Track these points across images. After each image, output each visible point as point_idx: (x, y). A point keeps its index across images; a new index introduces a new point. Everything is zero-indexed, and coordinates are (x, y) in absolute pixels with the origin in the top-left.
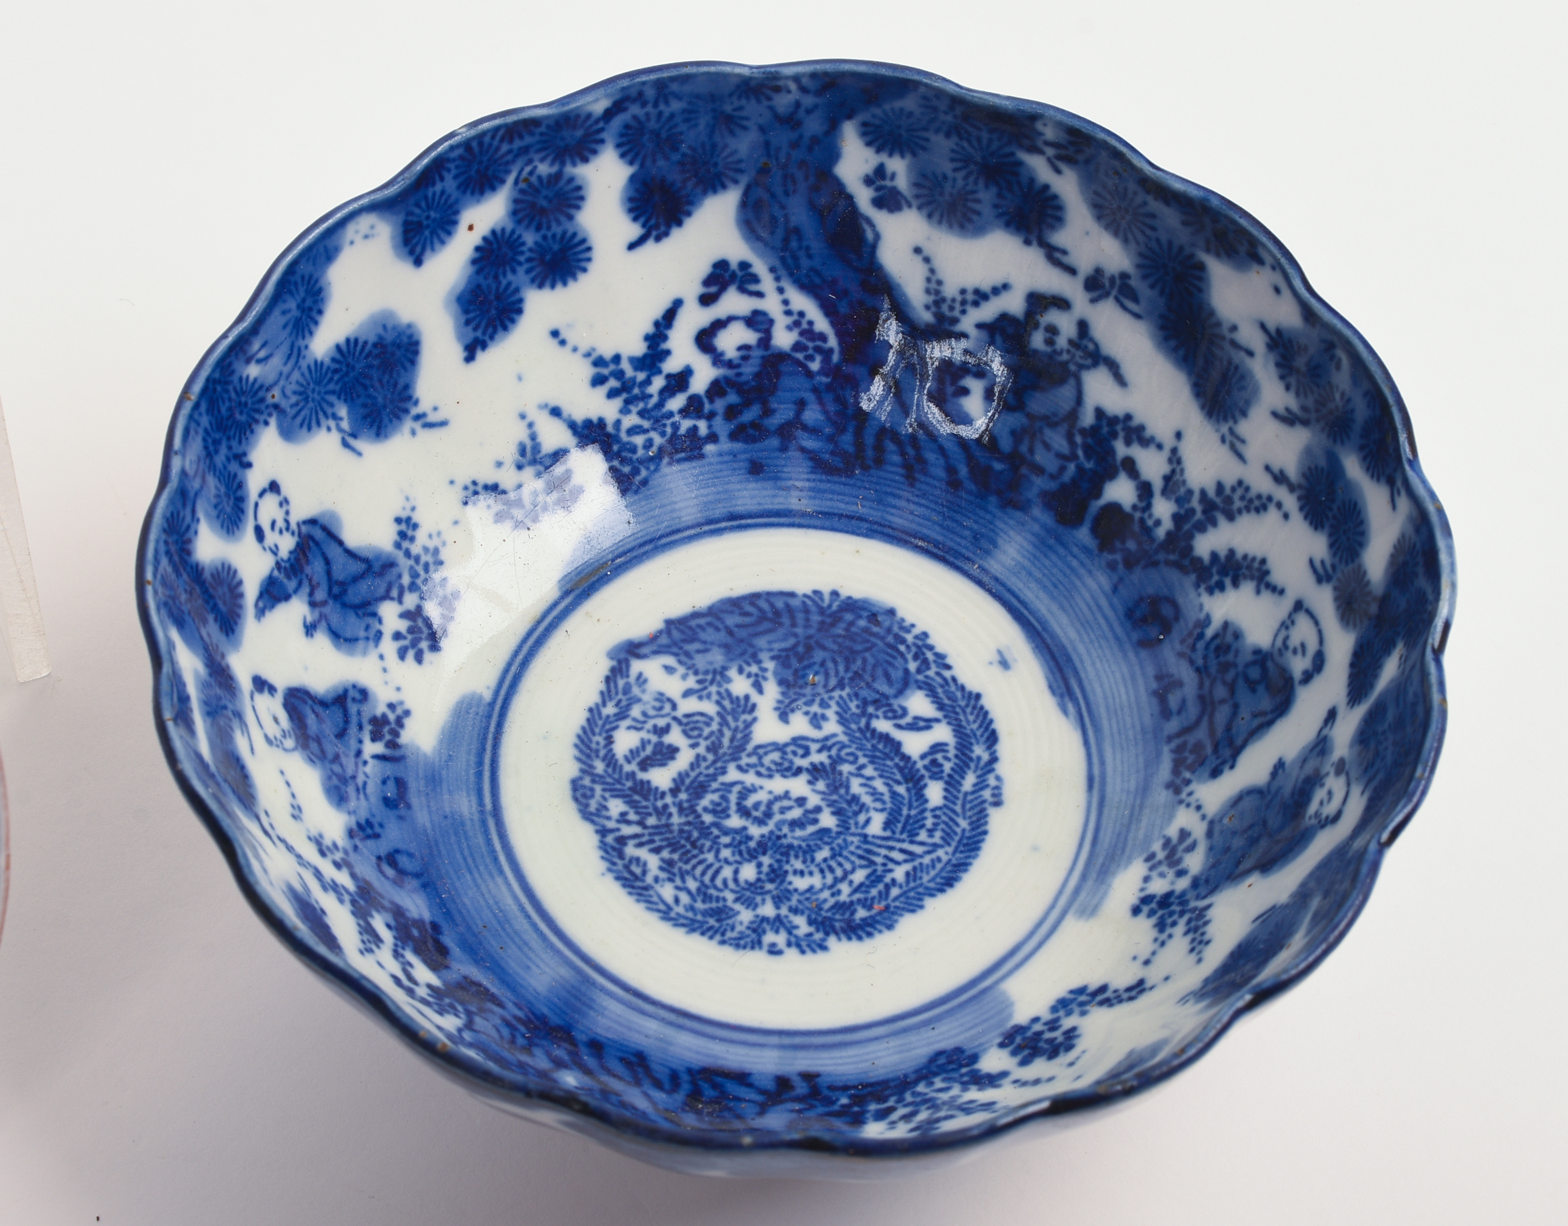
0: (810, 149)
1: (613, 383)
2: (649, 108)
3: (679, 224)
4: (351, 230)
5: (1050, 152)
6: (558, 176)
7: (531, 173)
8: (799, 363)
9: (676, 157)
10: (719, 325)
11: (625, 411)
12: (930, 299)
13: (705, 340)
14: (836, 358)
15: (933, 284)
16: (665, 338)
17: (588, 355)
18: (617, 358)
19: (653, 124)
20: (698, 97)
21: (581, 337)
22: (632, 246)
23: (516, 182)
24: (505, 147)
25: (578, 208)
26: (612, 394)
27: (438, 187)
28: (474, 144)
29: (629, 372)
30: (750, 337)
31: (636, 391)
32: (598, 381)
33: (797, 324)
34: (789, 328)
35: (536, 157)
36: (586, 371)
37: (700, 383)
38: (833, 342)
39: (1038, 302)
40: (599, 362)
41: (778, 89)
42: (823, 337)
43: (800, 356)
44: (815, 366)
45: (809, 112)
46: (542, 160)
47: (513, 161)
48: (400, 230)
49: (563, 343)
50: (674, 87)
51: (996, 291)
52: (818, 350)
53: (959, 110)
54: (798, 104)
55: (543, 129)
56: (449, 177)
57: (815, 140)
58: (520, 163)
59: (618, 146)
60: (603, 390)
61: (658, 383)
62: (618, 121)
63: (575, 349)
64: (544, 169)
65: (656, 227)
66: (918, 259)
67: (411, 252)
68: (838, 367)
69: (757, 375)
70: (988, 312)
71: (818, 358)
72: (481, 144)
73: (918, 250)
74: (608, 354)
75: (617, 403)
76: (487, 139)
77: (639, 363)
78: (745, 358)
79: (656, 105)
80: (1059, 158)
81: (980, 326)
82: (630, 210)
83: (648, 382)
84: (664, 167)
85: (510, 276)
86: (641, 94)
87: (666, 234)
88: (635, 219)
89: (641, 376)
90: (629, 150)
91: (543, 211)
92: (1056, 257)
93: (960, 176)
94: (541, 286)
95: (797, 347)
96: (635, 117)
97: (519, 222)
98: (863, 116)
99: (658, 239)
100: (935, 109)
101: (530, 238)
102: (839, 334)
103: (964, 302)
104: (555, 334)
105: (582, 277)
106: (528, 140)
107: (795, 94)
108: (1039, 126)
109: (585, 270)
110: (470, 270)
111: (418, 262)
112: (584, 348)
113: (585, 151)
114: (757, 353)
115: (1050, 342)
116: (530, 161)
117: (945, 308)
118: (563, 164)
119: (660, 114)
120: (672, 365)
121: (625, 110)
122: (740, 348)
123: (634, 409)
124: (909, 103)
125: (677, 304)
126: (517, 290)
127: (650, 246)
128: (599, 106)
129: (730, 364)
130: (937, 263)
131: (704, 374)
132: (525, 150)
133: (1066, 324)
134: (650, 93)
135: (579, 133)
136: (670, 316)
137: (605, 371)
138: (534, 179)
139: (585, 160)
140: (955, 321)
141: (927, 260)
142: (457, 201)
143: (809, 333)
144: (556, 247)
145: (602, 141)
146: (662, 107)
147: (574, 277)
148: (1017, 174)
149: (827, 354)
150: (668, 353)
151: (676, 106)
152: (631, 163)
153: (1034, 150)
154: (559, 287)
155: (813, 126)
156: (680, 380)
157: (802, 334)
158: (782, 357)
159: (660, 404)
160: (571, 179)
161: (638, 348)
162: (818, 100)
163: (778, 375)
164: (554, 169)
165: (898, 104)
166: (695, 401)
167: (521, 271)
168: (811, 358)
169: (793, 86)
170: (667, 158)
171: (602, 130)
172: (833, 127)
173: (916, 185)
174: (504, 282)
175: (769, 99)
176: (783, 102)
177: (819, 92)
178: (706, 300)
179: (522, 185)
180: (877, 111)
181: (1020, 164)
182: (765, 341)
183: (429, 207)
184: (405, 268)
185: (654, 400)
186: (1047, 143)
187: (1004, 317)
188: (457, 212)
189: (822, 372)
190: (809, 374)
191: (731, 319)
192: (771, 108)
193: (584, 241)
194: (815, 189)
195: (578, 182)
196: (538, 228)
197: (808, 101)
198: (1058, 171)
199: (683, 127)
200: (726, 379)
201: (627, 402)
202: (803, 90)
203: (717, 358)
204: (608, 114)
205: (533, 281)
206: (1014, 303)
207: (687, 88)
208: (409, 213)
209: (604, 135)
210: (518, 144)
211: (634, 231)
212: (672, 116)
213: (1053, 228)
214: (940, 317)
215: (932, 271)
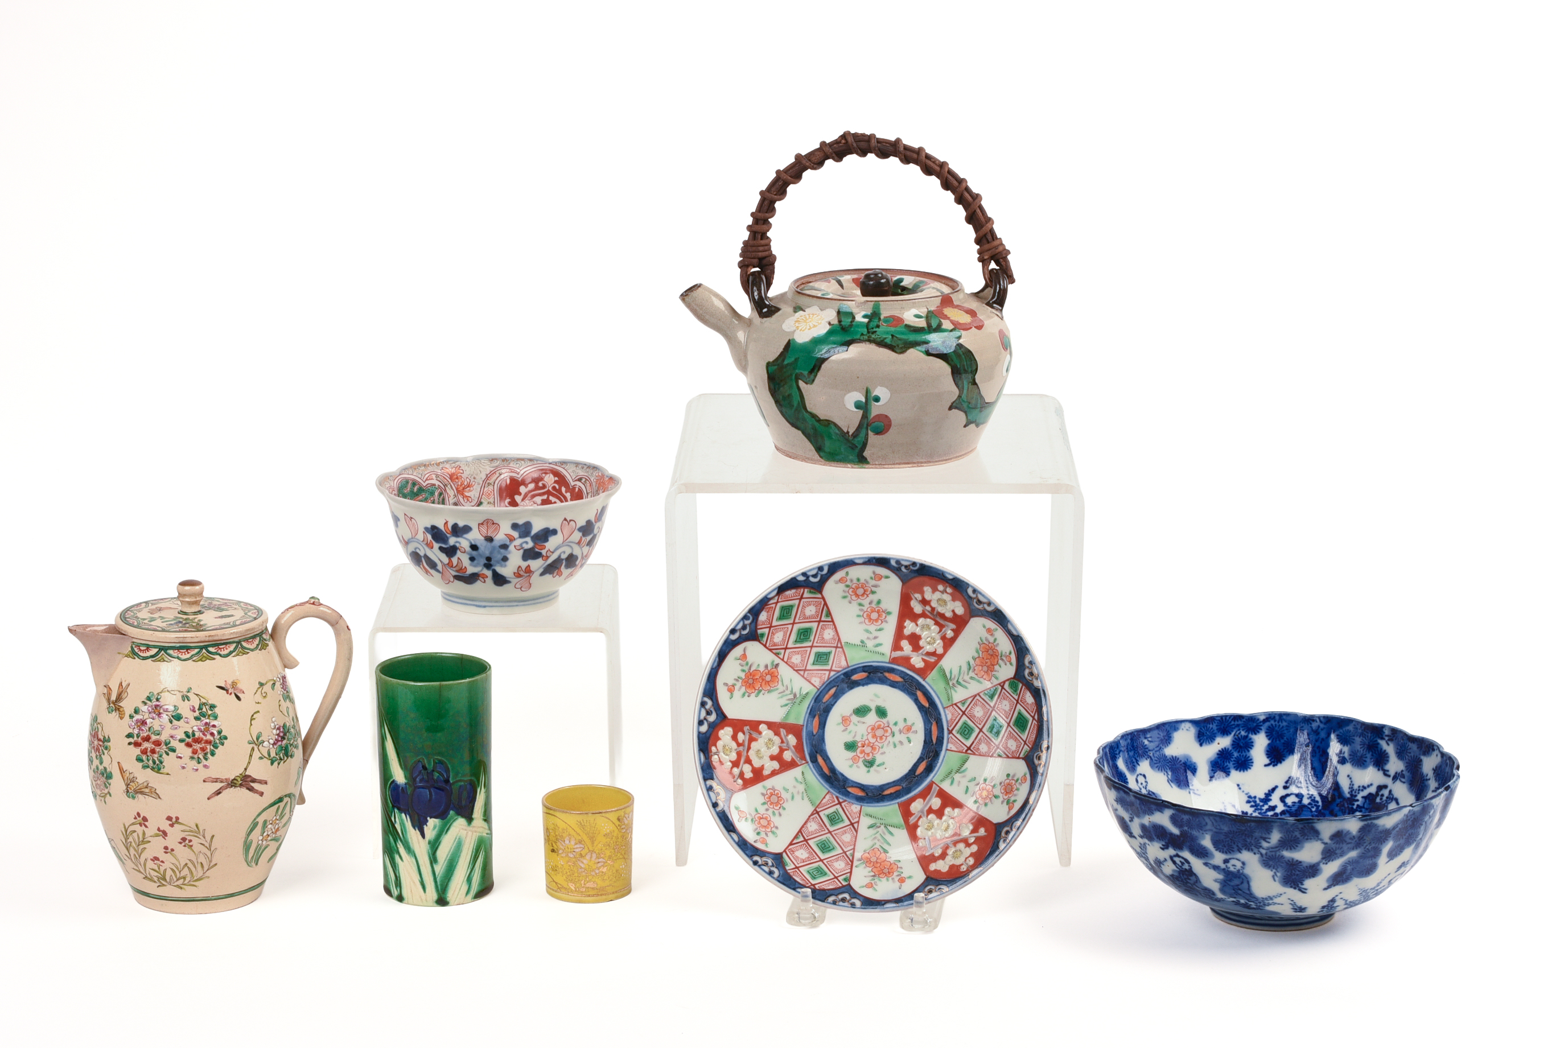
0: (1321, 743)
1: (1253, 804)
2: (1276, 723)
3: (1281, 763)
4: (1183, 725)
5: (1387, 738)
6: (1247, 737)
7: (1239, 733)
8: (1309, 808)
9: (1282, 741)
10: (1288, 795)
11: (1254, 811)
12: (1350, 790)
13: (1283, 799)
14: (1320, 808)
15: (1352, 785)
16: (1271, 796)
17: (1247, 794)
18: (1255, 797)
19: (1277, 728)
20: (1291, 722)
21: (1246, 788)
22: (1266, 766)
23: (1234, 735)
24: (1233, 723)
25: (1251, 748)
26: (1252, 806)
27: (1211, 726)
28: (1224, 718)
29: (1258, 802)
30: (1296, 800)
31: (1259, 807)
32: (1248, 802)
33: (1310, 797)
34: (1308, 798)
35: (1241, 729)
36: (1246, 799)
37: (1278, 810)
38: (1320, 804)
39: (1380, 788)
40: (1250, 797)
41: (1313, 721)
42: (1317, 802)
43: (1310, 806)
44: (1314, 810)
45: (1322, 730)
46: (1243, 730)
47: (1234, 728)
48: (1197, 732)
49: (1240, 789)
50: (1284, 717)
51: (1368, 786)
52: (1315, 805)
53: (1363, 727)
54: (1319, 727)
55: (1244, 720)
56: (1215, 725)
57: (1323, 739)
58: (1237, 729)
59: (1266, 733)
60: (1249, 805)
61: (1266, 807)
62: (1267, 724)
63: (1243, 792)
64: (1243, 733)
65: (1274, 762)
66: (1348, 778)
67: (1200, 741)
68: (1320, 810)
69: (1296, 810)
70: (1365, 793)
71: (1315, 807)
72: (1226, 719)
73: (1348, 776)
74: (1253, 795)
75: (1253, 809)
76: (1228, 718)
77: (1261, 800)
78: (1293, 805)
79: (1278, 722)
80: (1389, 740)
81: (1363, 797)
82: (1267, 754)
83: (1263, 806)
84: (1279, 743)
85: (1228, 763)
86: (1274, 717)
87: (1276, 765)
88: (1268, 758)
89: (1261, 804)
90: (1270, 734)
91: (1241, 747)
92: (1386, 774)
93: (1362, 750)
94: (1236, 770)
95: (1309, 804)
96: (1272, 725)
97: (1233, 748)
98: (1337, 733)
99: (1274, 766)
100: (1357, 728)
101: (1236, 754)
102: (1322, 801)
103: (1359, 790)
104: (1238, 785)
105: (1249, 770)
106: (1240, 722)
107: (1318, 723)
108: (1384, 730)
109: (1250, 768)
110: (1216, 756)
111: (1201, 745)
112: (1246, 792)
113: (1256, 730)
114: (1297, 804)
115: (1381, 799)
116: (1239, 730)
117: (1353, 792)
118: (1249, 733)
119: (1279, 725)
120: (1271, 804)
121: (1269, 721)
122: (1293, 803)
123: (1257, 812)
124: (1351, 728)
125: (1276, 787)
126: (1229, 768)
127: (1271, 767)
128: (1262, 718)
129: (1289, 807)
130: (1353, 779)
131: (1280, 808)
132: (1238, 725)
133: (1386, 792)
134: (1277, 718)
135: (1255, 724)
136: (1273, 790)
137: (1251, 800)
138: (1240, 736)
139: (1255, 734)
140: (1356, 796)
141: (1350, 778)
142: (1216, 733)
143: (1314, 800)
144: (1243, 759)
145: (1261, 729)
146: (1280, 723)
147: (1247, 770)
148: (1377, 747)
149: (1318, 807)
150: (1271, 800)
151: (1285, 724)
152: (1269, 739)
153: (1382, 739)
154: (1242, 771)
155: (1323, 735)
156: (1273, 808)
157: (1312, 800)
158: (1304, 806)
159: (1265, 812)
160: (1250, 739)
161: (1263, 796)
162: (1325, 726)
163: (1302, 811)
164: (1246, 734)
165: (1347, 728)
166: (1276, 814)
167: (1231, 763)
168: (1313, 807)
169: (1318, 720)
170: (1280, 741)
171: (1261, 726)
172: (1329, 735)
173: (1350, 755)
174: (1226, 764)
175: (1311, 724)
176: (1314, 725)
177: (1325, 724)
178: (1285, 788)
179: (1236, 737)
180: (1341, 731)
181: (1378, 744)
182: (1300, 802)
183: (1207, 730)
184: (1197, 745)
185: (1264, 811)
186: (1386, 736)
187: (1370, 794)
188: (1215, 737)
189: (1315, 811)
190: (1311, 811)
191: (1291, 794)
192: (1311, 727)
193: (1251, 759)
194: (1321, 756)
195: (1252, 740)
196: (1239, 752)
197: (1322, 726)
198: (1388, 744)
199: (1286, 732)
200: (1287, 810)
201: (1256, 809)
202: (1321, 721)
203: (1285, 804)
204: (1264, 721)
205: (1234, 767)
206: (1373, 790)
207: (1289, 718)
208: (1201, 729)
209: (1262, 728)
210: (1236, 723)
211: (1267, 761)
212: (1283, 727)
213: (1386, 764)
214: (1352, 795)
215: (1351, 782)
